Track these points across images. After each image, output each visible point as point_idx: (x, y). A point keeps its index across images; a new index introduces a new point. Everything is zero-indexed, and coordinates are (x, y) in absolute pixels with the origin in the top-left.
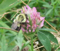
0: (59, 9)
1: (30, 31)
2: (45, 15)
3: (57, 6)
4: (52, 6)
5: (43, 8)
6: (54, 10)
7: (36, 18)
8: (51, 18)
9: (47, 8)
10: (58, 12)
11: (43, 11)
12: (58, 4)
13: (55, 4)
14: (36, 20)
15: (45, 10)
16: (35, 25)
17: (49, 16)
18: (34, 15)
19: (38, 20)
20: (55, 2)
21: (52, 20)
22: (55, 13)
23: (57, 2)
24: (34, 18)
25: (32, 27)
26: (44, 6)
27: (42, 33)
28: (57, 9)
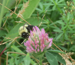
0: (69, 33)
1: (39, 50)
2: (55, 39)
3: (67, 31)
4: (62, 30)
5: (54, 33)
6: (64, 34)
7: (45, 38)
8: (62, 42)
9: (58, 33)
10: (68, 36)
11: (54, 35)
12: (68, 29)
13: (65, 29)
14: (44, 40)
15: (56, 34)
16: (44, 45)
17: (60, 41)
18: (43, 35)
19: (47, 41)
20: (65, 27)
21: (63, 44)
22: (65, 37)
23: (67, 27)
24: (43, 38)
25: (41, 47)
26: (54, 30)
27: (50, 53)
28: (67, 34)
